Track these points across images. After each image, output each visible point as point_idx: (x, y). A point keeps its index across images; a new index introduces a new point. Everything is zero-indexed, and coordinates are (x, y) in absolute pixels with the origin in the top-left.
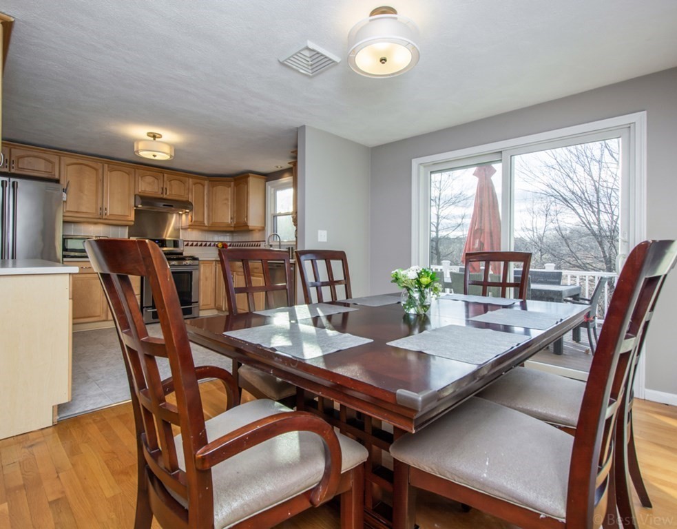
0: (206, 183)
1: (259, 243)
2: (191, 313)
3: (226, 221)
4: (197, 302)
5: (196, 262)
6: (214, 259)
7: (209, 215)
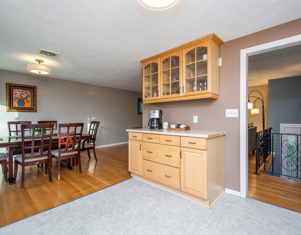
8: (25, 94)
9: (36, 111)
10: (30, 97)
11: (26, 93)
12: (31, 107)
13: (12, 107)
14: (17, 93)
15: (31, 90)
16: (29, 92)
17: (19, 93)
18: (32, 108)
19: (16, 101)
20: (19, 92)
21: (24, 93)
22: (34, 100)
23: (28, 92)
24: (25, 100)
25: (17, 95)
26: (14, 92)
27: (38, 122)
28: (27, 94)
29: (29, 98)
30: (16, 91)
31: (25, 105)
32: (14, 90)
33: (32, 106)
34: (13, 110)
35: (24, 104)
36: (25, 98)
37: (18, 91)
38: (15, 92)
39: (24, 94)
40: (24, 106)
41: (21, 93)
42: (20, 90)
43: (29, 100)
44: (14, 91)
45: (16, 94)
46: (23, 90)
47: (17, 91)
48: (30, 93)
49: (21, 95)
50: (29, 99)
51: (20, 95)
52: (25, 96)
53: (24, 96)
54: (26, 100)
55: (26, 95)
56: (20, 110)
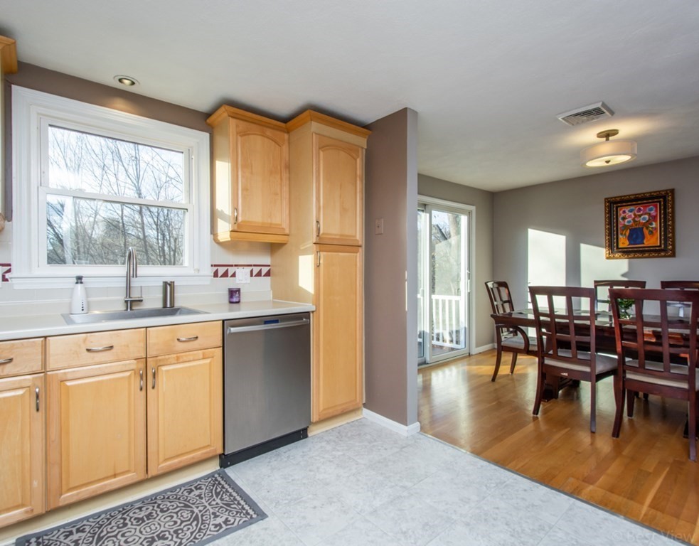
8: (645, 214)
9: (673, 255)
10: (656, 221)
11: (647, 211)
12: (660, 246)
13: (618, 248)
14: (628, 215)
15: (660, 202)
16: (654, 209)
17: (632, 214)
18: (663, 246)
19: (625, 234)
20: (630, 214)
21: (642, 212)
22: (666, 227)
23: (651, 210)
24: (645, 230)
25: (626, 221)
26: (621, 214)
27: (662, 282)
28: (649, 214)
29: (654, 223)
30: (624, 212)
31: (645, 242)
32: (620, 210)
33: (663, 242)
34: (617, 255)
35: (643, 237)
36: (644, 224)
37: (629, 211)
38: (623, 215)
39: (642, 215)
40: (643, 243)
41: (635, 214)
42: (632, 208)
43: (656, 229)
44: (621, 212)
45: (624, 219)
46: (639, 206)
47: (627, 211)
48: (656, 211)
49: (636, 219)
50: (654, 226)
51: (634, 219)
52: (644, 219)
53: (641, 221)
54: (647, 228)
55: (647, 216)
56: (632, 255)
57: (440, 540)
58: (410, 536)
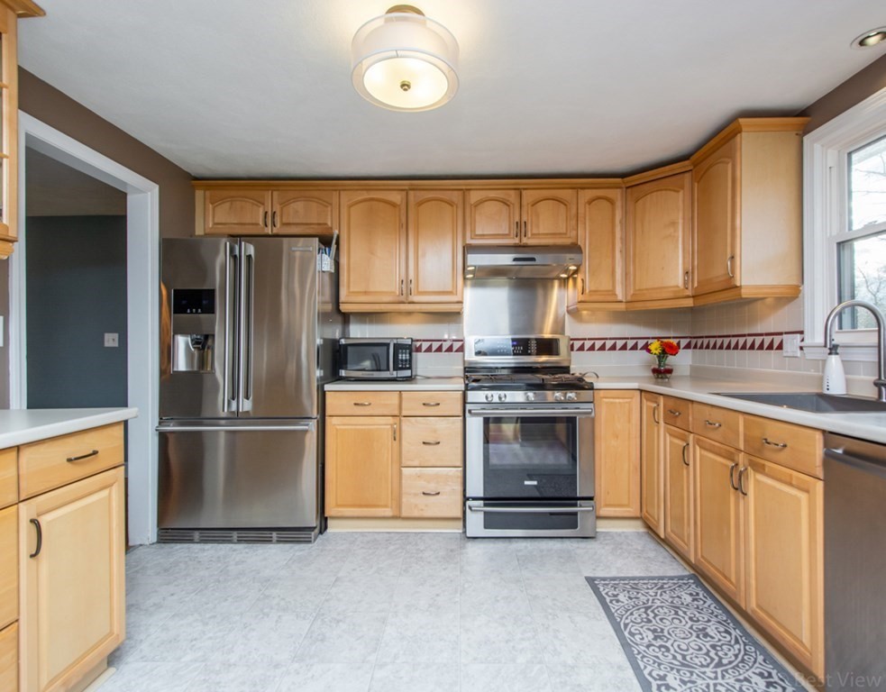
0: (616, 194)
1: (777, 340)
2: (575, 526)
3: (673, 283)
4: (591, 499)
5: (585, 394)
6: (635, 385)
7: (626, 274)
57: (301, 635)
58: (331, 622)
